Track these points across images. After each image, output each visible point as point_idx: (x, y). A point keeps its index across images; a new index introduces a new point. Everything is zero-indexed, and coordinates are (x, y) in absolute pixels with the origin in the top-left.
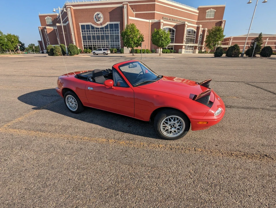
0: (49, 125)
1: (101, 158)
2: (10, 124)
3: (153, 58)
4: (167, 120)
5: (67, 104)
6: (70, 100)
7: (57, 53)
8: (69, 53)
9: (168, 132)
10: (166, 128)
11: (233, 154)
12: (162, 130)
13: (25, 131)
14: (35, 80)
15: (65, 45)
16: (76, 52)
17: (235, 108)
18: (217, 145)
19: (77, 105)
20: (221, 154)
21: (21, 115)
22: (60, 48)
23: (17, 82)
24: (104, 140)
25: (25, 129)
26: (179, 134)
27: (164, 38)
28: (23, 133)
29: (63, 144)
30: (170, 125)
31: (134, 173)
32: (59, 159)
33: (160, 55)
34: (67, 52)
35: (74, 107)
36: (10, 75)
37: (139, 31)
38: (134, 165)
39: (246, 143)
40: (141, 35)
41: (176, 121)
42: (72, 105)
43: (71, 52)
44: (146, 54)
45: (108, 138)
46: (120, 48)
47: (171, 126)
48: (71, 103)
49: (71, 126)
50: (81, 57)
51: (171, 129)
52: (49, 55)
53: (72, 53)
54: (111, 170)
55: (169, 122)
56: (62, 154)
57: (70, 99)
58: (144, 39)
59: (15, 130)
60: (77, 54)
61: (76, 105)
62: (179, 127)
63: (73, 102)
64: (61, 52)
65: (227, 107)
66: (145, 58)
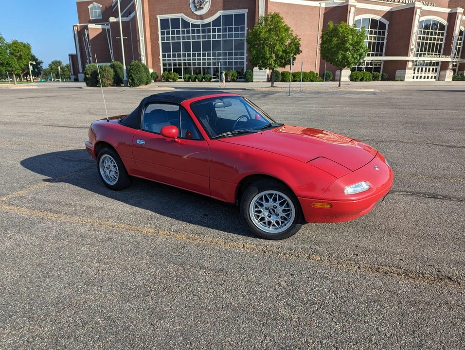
0: (66, 204)
1: (138, 252)
2: (4, 199)
4: (261, 199)
5: (102, 172)
6: (107, 164)
7: (104, 80)
8: (130, 81)
9: (265, 223)
10: (261, 215)
11: (380, 270)
12: (253, 218)
13: (26, 210)
14: (54, 133)
15: (123, 64)
16: (145, 79)
17: (451, 200)
18: (357, 255)
19: (118, 174)
20: (356, 267)
21: (22, 187)
22: (112, 70)
23: (21, 135)
24: (152, 231)
25: (28, 208)
26: (285, 228)
27: (351, 44)
28: (24, 212)
29: (82, 230)
30: (266, 209)
31: (184, 275)
32: (72, 249)
33: (339, 85)
34: (125, 78)
35: (113, 177)
36: (10, 123)
37: (290, 30)
39: (423, 257)
40: (295, 38)
41: (278, 202)
42: (110, 173)
43: (133, 80)
45: (158, 228)
46: (245, 71)
47: (270, 212)
48: (109, 170)
49: (101, 208)
51: (269, 217)
52: (88, 85)
53: (136, 81)
54: (148, 268)
55: (264, 203)
56: (78, 243)
57: (106, 162)
58: (301, 48)
59: (13, 208)
60: (147, 84)
61: (116, 173)
62: (284, 215)
63: (112, 168)
64: (114, 78)
65: (434, 197)
66: (301, 92)
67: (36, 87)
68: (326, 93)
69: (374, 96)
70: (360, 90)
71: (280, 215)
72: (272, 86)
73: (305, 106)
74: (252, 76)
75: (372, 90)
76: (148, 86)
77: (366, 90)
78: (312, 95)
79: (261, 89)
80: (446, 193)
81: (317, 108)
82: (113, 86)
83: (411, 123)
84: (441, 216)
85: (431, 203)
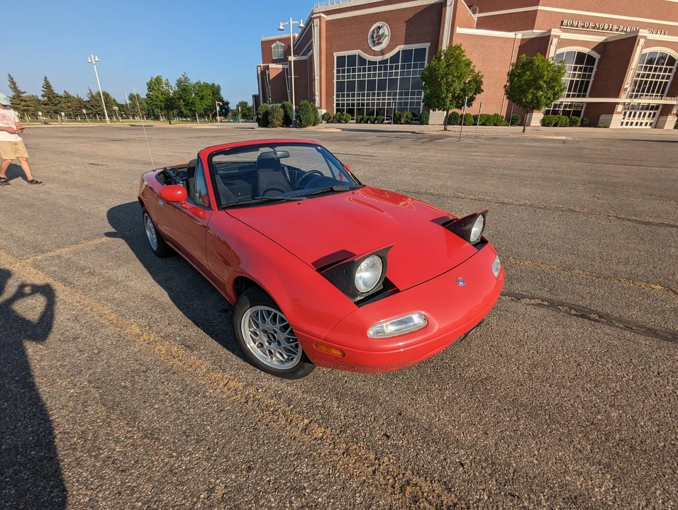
0: (89, 272)
1: (82, 371)
3: (495, 139)
4: (256, 315)
7: (274, 120)
8: (298, 121)
11: (408, 488)
12: (247, 340)
15: (292, 104)
16: (312, 119)
17: (612, 325)
18: (388, 437)
19: (156, 238)
20: (370, 469)
21: (75, 243)
22: (282, 111)
24: (137, 331)
26: (290, 365)
27: (545, 82)
33: (524, 131)
34: (294, 119)
37: (472, 65)
38: (118, 412)
39: (509, 465)
40: (478, 75)
41: (278, 325)
43: (300, 121)
44: (479, 128)
46: (421, 112)
47: (269, 337)
49: (118, 283)
50: (320, 130)
52: (260, 125)
53: (303, 122)
55: (260, 322)
58: (482, 87)
60: (314, 125)
62: (288, 345)
64: (283, 119)
65: (584, 314)
66: (476, 137)
67: (216, 127)
68: (504, 139)
69: (562, 145)
70: (548, 137)
71: (283, 346)
72: (445, 129)
73: (470, 154)
74: (427, 118)
75: (564, 138)
76: (315, 127)
77: (555, 138)
78: (487, 142)
79: (432, 133)
80: (608, 310)
81: (483, 158)
82: (282, 126)
83: (596, 183)
84: (581, 359)
85: (576, 326)
